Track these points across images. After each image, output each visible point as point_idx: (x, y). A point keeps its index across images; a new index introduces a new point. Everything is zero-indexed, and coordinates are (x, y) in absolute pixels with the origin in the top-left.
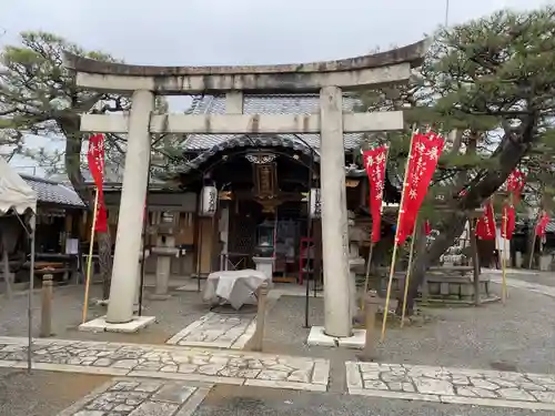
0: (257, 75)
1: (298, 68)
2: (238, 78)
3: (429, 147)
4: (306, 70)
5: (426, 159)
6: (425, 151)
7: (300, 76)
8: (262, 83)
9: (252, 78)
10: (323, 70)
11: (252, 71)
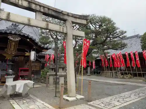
0: (49, 9)
1: (61, 12)
2: (42, 8)
3: (87, 43)
4: (63, 13)
5: (86, 45)
6: (86, 43)
7: (61, 14)
8: (50, 12)
9: (47, 9)
10: (68, 15)
11: (47, 7)
